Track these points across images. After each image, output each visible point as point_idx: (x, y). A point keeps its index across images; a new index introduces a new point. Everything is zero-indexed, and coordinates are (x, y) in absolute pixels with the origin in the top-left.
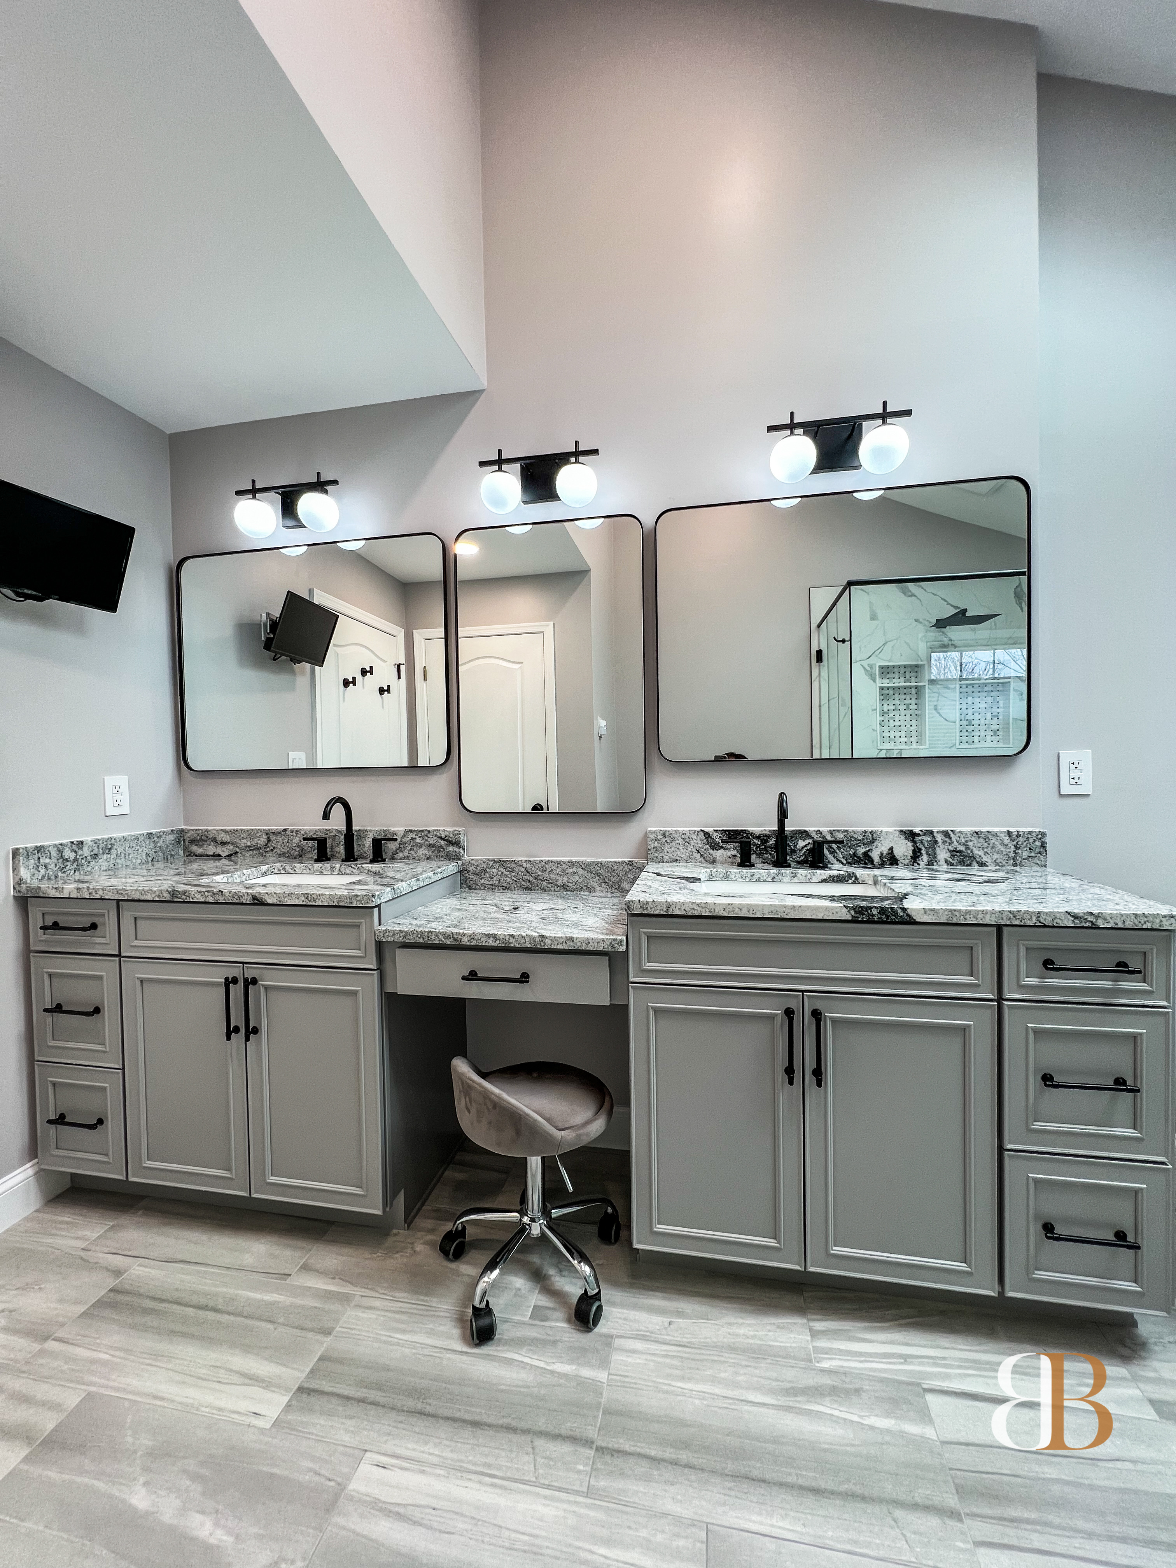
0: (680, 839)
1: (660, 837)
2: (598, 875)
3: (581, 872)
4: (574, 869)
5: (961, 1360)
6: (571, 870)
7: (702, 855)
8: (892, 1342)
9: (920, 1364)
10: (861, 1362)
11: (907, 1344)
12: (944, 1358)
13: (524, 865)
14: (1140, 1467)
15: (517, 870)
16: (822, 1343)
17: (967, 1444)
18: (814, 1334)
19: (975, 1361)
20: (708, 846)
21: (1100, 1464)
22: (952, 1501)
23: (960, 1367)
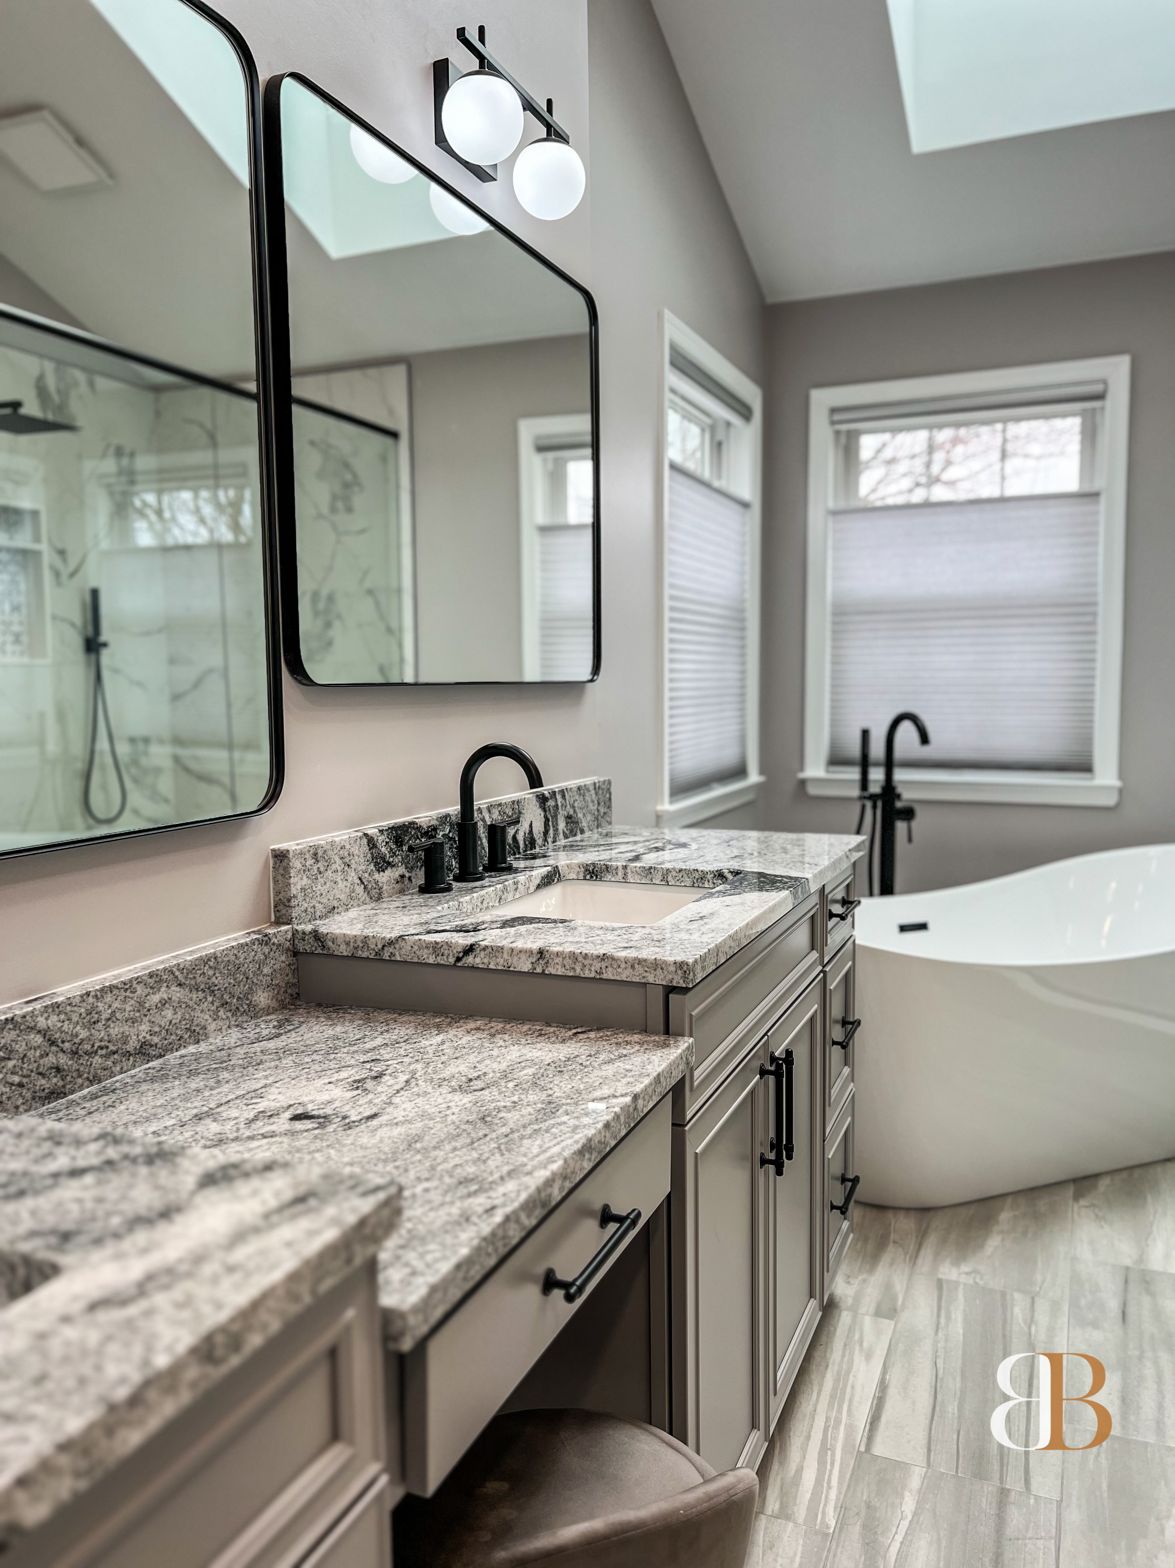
0: (338, 861)
1: (310, 862)
2: (211, 989)
3: (177, 993)
4: (163, 994)
5: (831, 1405)
6: (156, 998)
7: (365, 888)
8: (804, 1450)
9: (835, 1439)
10: (829, 1487)
11: (808, 1438)
12: (828, 1419)
13: (42, 1022)
14: (941, 1353)
15: (21, 1047)
16: (801, 1512)
17: (929, 1450)
18: (785, 1514)
19: (833, 1397)
20: (372, 867)
21: (940, 1375)
22: (990, 1488)
23: (840, 1411)
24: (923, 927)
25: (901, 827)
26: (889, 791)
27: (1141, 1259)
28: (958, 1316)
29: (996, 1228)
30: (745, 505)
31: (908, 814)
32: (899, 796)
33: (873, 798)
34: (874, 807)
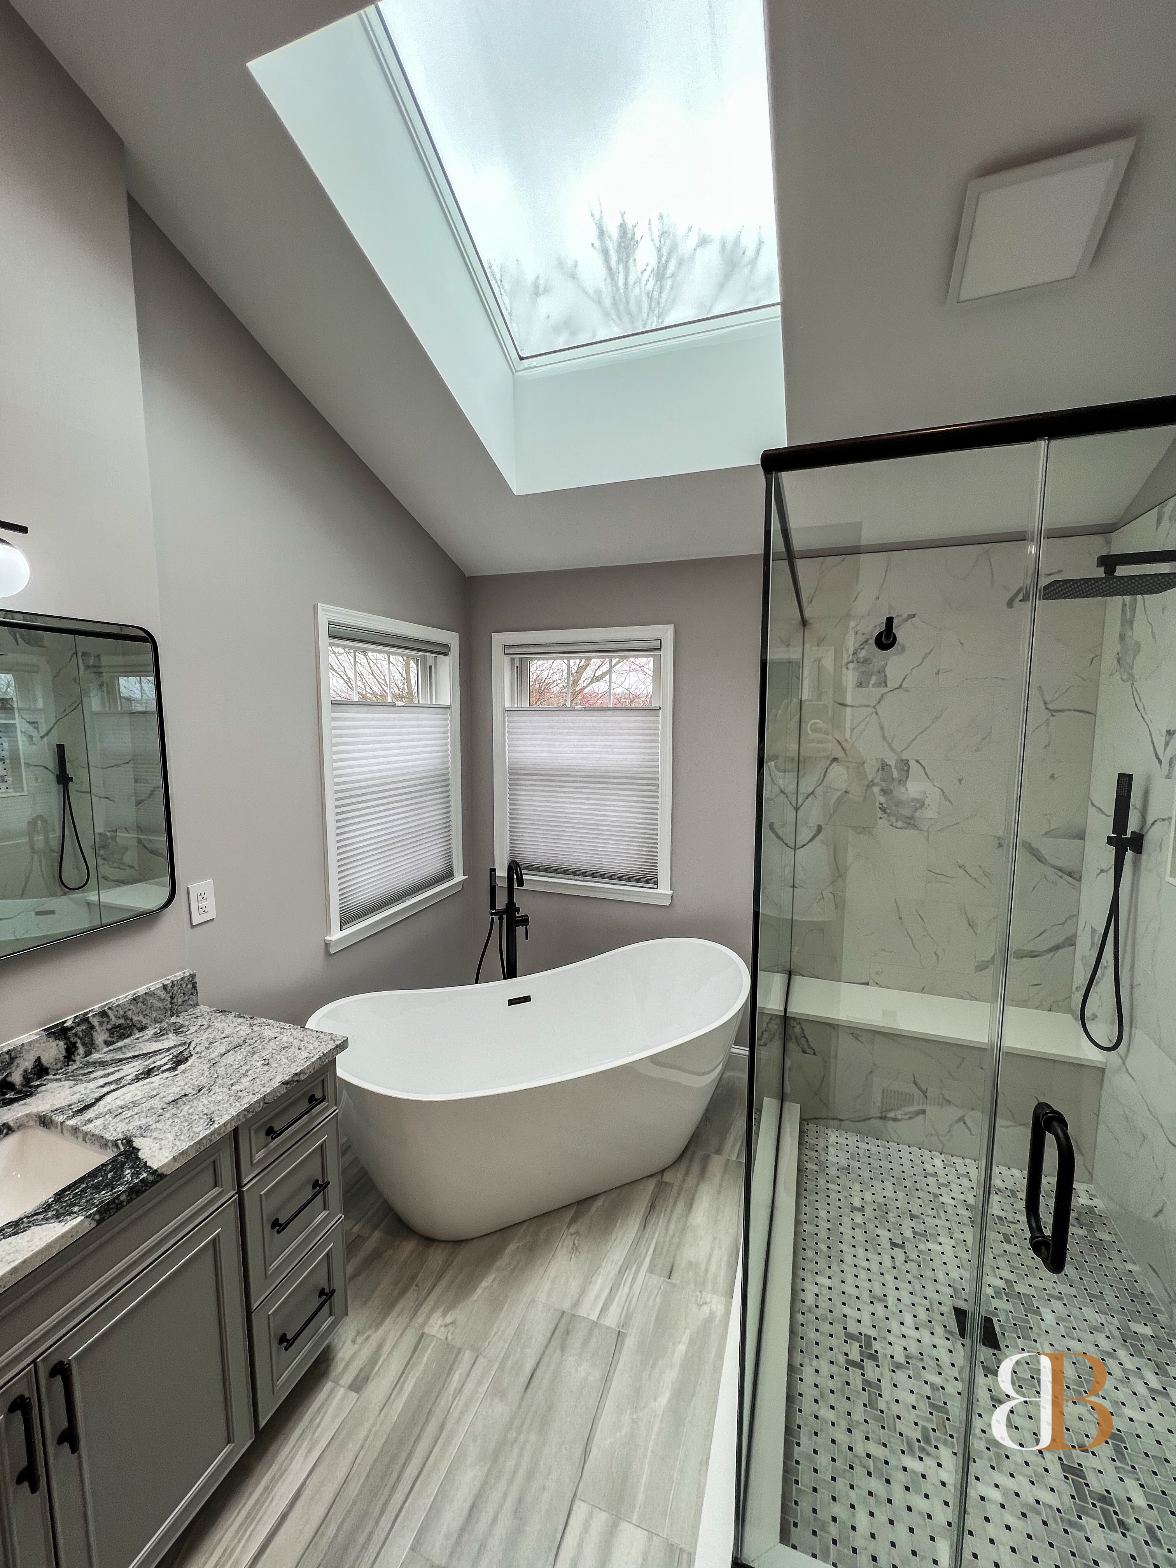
21: (350, 1476)
24: (527, 999)
25: (520, 930)
26: (511, 907)
27: (576, 1304)
28: (409, 1386)
29: (498, 1264)
30: (448, 708)
31: (525, 921)
32: (518, 910)
33: (500, 914)
34: (501, 919)
